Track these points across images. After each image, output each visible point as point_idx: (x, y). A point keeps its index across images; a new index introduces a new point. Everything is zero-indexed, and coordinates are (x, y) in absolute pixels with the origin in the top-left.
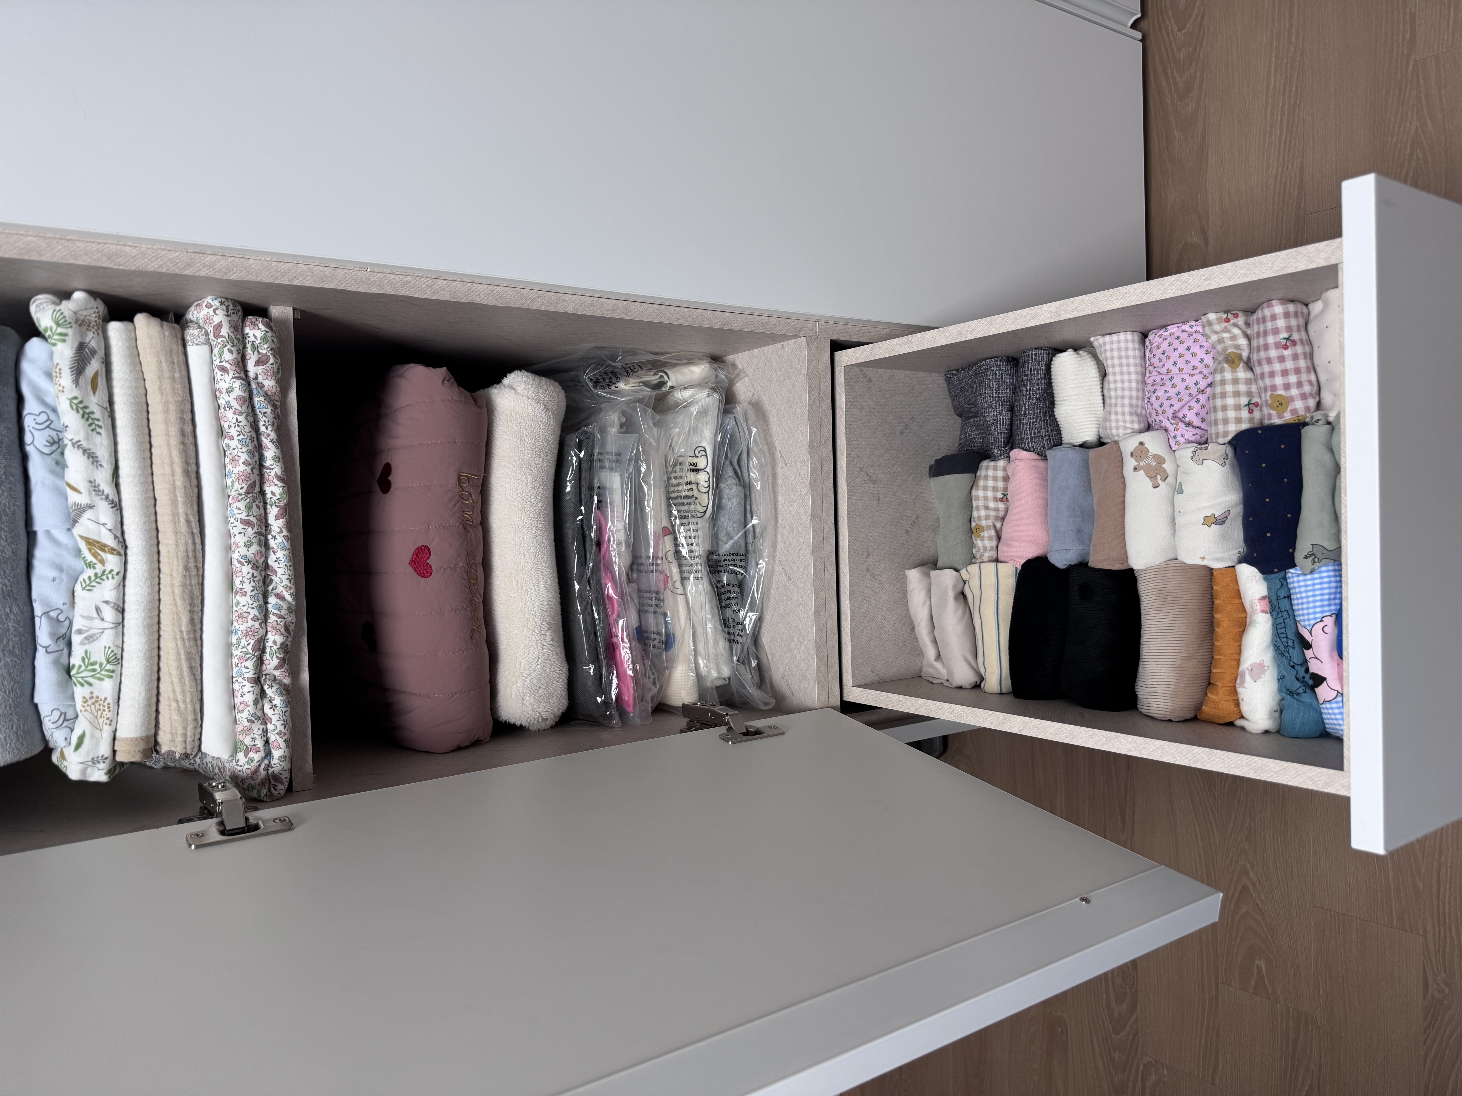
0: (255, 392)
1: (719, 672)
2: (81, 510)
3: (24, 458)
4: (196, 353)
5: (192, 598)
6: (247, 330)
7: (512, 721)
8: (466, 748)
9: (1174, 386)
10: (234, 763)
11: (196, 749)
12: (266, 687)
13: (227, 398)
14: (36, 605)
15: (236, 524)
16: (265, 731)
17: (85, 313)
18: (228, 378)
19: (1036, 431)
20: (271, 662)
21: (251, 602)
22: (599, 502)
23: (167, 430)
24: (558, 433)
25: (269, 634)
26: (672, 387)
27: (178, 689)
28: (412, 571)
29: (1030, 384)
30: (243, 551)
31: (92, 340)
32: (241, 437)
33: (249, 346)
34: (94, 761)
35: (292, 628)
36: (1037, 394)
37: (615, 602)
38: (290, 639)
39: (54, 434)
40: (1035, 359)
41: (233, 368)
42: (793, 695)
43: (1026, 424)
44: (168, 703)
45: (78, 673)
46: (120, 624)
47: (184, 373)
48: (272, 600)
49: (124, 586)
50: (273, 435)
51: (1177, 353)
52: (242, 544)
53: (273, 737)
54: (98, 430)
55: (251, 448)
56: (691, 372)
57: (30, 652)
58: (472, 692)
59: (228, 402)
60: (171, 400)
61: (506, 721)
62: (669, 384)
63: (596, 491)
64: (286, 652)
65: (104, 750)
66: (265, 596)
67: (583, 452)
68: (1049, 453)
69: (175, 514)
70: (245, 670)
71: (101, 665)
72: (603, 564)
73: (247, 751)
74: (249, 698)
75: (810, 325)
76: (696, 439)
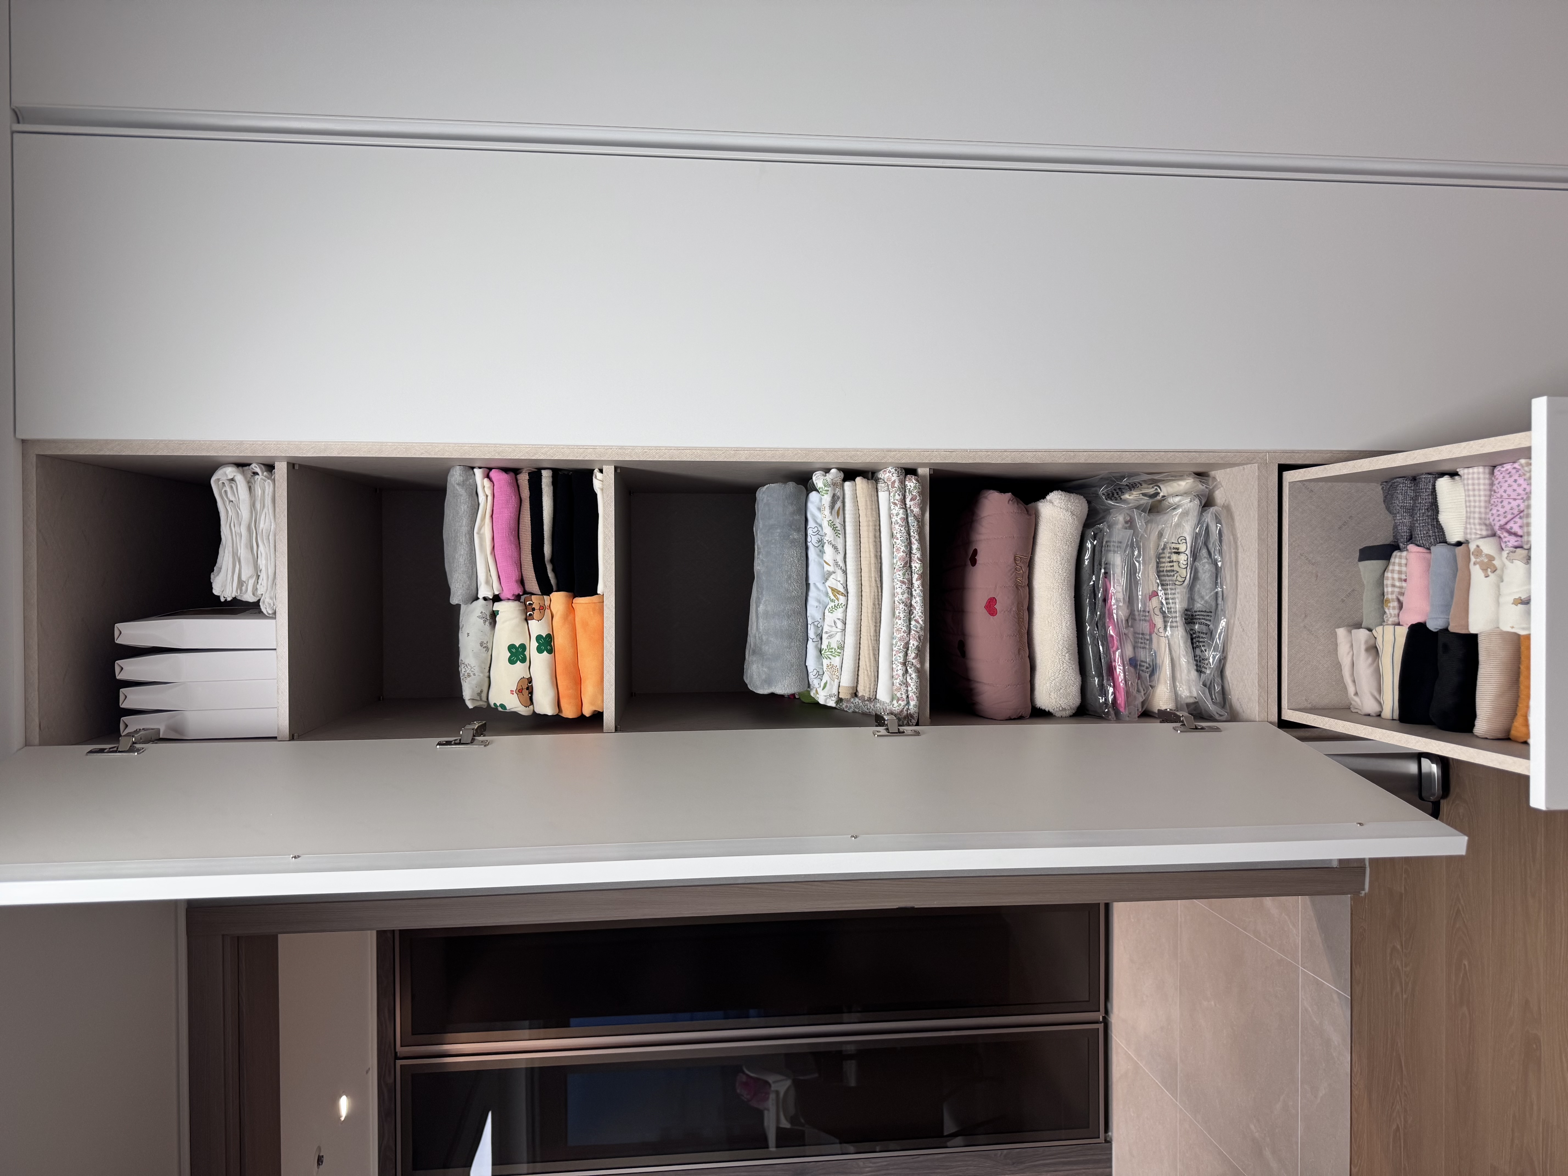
0: (909, 514)
1: (1190, 692)
2: (830, 574)
3: (807, 548)
4: (883, 496)
5: (876, 620)
6: (907, 483)
7: (1043, 708)
8: (1014, 719)
9: (1503, 507)
10: (891, 706)
11: (874, 696)
12: (908, 668)
13: (896, 519)
14: (809, 619)
15: (898, 582)
16: (907, 691)
17: (836, 479)
18: (897, 508)
19: (1425, 532)
20: (912, 655)
21: (903, 623)
22: (1106, 573)
23: (868, 535)
24: (1080, 529)
25: (911, 640)
26: (1163, 496)
27: (868, 665)
28: (986, 612)
29: (1421, 499)
30: (900, 596)
31: (839, 493)
32: (902, 538)
33: (907, 491)
34: (831, 696)
35: (922, 638)
36: (1425, 506)
37: (1114, 638)
38: (921, 644)
39: (820, 537)
40: (1424, 481)
41: (900, 503)
42: (1244, 712)
43: (1417, 527)
44: (863, 671)
45: (825, 653)
46: (844, 630)
47: (877, 506)
48: (913, 623)
49: (846, 612)
50: (917, 537)
51: (1506, 484)
52: (900, 593)
53: (911, 694)
54: (839, 535)
55: (906, 544)
56: (1179, 485)
57: (806, 641)
58: (1018, 686)
59: (896, 520)
60: (871, 520)
61: (1040, 708)
62: (1161, 494)
63: (1103, 566)
64: (919, 651)
65: (835, 691)
66: (910, 621)
67: (1096, 541)
68: (1432, 548)
69: (870, 577)
70: (899, 658)
71: (835, 649)
72: (1107, 613)
73: (898, 700)
74: (900, 672)
75: (1261, 455)
76: (1179, 531)
